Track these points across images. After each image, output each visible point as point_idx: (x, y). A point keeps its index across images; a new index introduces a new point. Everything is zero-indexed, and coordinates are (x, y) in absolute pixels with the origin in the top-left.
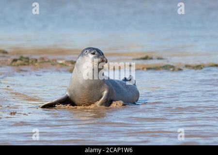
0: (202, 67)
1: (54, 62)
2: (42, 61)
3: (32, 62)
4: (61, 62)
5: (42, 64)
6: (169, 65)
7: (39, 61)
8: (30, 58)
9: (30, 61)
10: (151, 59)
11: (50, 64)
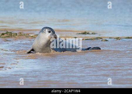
0: (120, 39)
1: (28, 35)
2: (20, 34)
3: (14, 35)
4: (32, 35)
5: (20, 36)
6: (99, 37)
7: (18, 35)
8: (12, 33)
9: (13, 35)
10: (88, 33)
11: (25, 36)
